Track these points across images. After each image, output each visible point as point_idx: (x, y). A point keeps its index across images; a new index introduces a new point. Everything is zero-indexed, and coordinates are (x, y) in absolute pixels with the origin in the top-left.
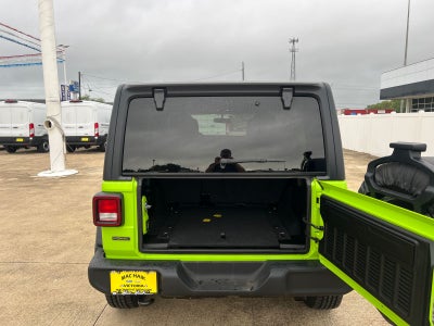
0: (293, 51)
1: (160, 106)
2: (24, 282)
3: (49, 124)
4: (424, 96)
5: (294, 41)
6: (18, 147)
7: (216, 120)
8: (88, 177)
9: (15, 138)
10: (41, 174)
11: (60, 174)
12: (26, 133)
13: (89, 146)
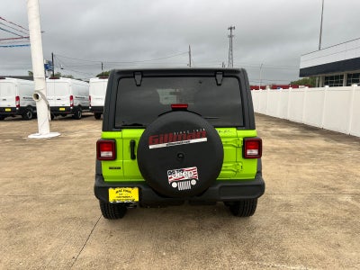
0: (231, 36)
1: (138, 83)
2: (39, 206)
3: (37, 97)
4: (334, 74)
5: (231, 28)
6: (7, 116)
7: (171, 93)
8: (69, 138)
9: (4, 108)
10: (31, 136)
11: (46, 137)
12: (13, 104)
13: (66, 115)
